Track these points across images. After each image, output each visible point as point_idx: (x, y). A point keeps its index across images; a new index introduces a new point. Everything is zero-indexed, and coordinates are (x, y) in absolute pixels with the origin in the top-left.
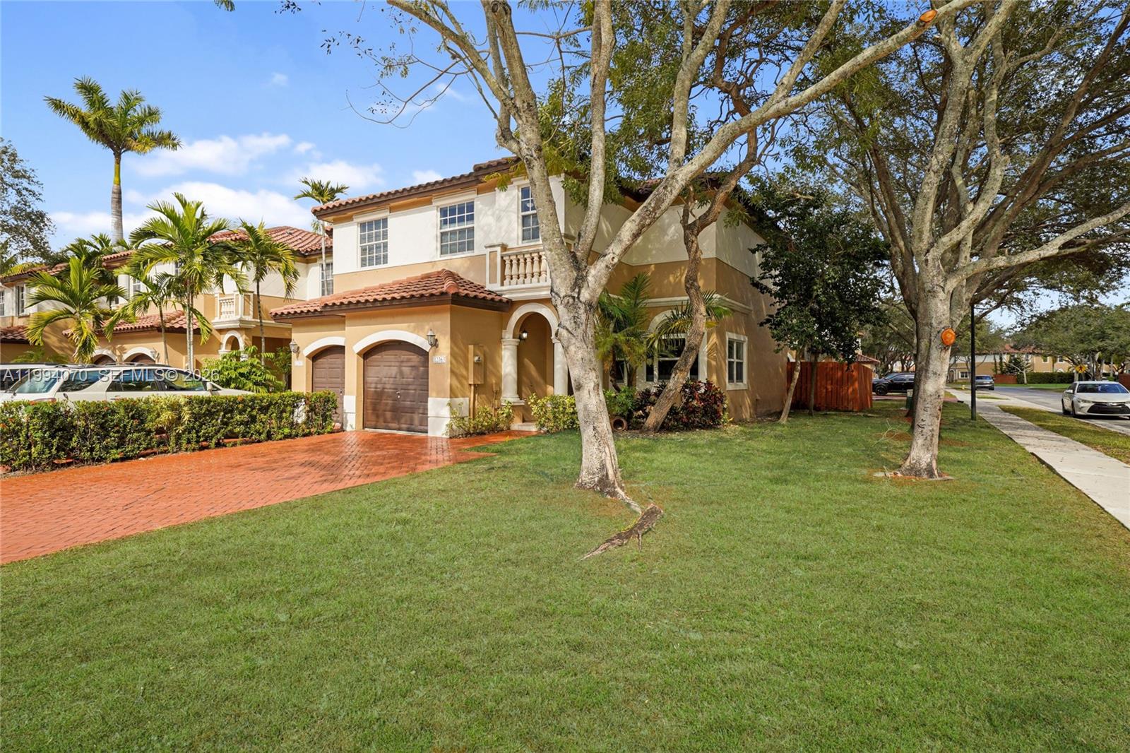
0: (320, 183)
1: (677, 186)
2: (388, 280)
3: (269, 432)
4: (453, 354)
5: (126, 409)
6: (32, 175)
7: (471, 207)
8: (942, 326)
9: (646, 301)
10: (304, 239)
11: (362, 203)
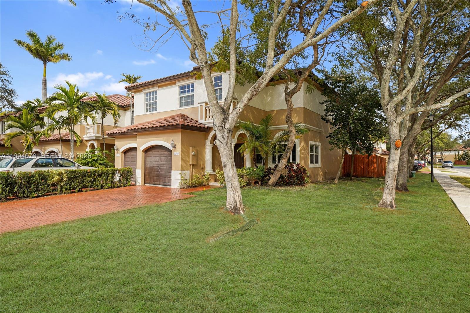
0: (129, 75)
1: (268, 78)
2: (156, 118)
3: (102, 185)
4: (182, 151)
5: (39, 175)
6: (8, 73)
7: (193, 86)
8: (396, 139)
9: (270, 127)
10: (124, 100)
11: (146, 84)
